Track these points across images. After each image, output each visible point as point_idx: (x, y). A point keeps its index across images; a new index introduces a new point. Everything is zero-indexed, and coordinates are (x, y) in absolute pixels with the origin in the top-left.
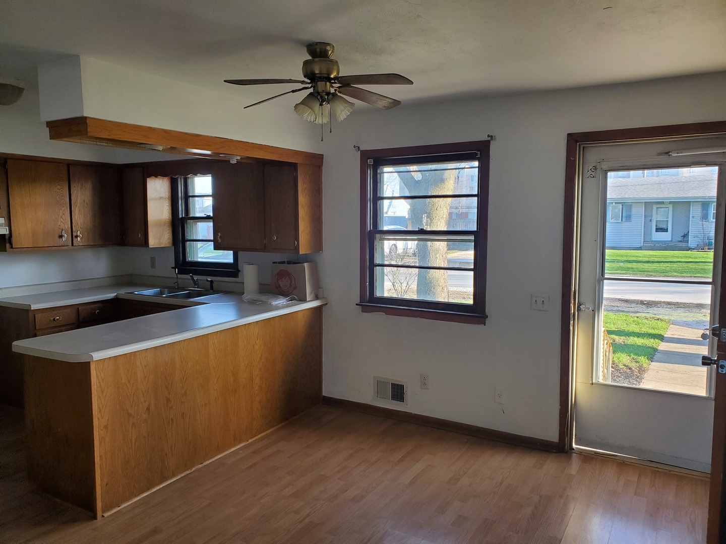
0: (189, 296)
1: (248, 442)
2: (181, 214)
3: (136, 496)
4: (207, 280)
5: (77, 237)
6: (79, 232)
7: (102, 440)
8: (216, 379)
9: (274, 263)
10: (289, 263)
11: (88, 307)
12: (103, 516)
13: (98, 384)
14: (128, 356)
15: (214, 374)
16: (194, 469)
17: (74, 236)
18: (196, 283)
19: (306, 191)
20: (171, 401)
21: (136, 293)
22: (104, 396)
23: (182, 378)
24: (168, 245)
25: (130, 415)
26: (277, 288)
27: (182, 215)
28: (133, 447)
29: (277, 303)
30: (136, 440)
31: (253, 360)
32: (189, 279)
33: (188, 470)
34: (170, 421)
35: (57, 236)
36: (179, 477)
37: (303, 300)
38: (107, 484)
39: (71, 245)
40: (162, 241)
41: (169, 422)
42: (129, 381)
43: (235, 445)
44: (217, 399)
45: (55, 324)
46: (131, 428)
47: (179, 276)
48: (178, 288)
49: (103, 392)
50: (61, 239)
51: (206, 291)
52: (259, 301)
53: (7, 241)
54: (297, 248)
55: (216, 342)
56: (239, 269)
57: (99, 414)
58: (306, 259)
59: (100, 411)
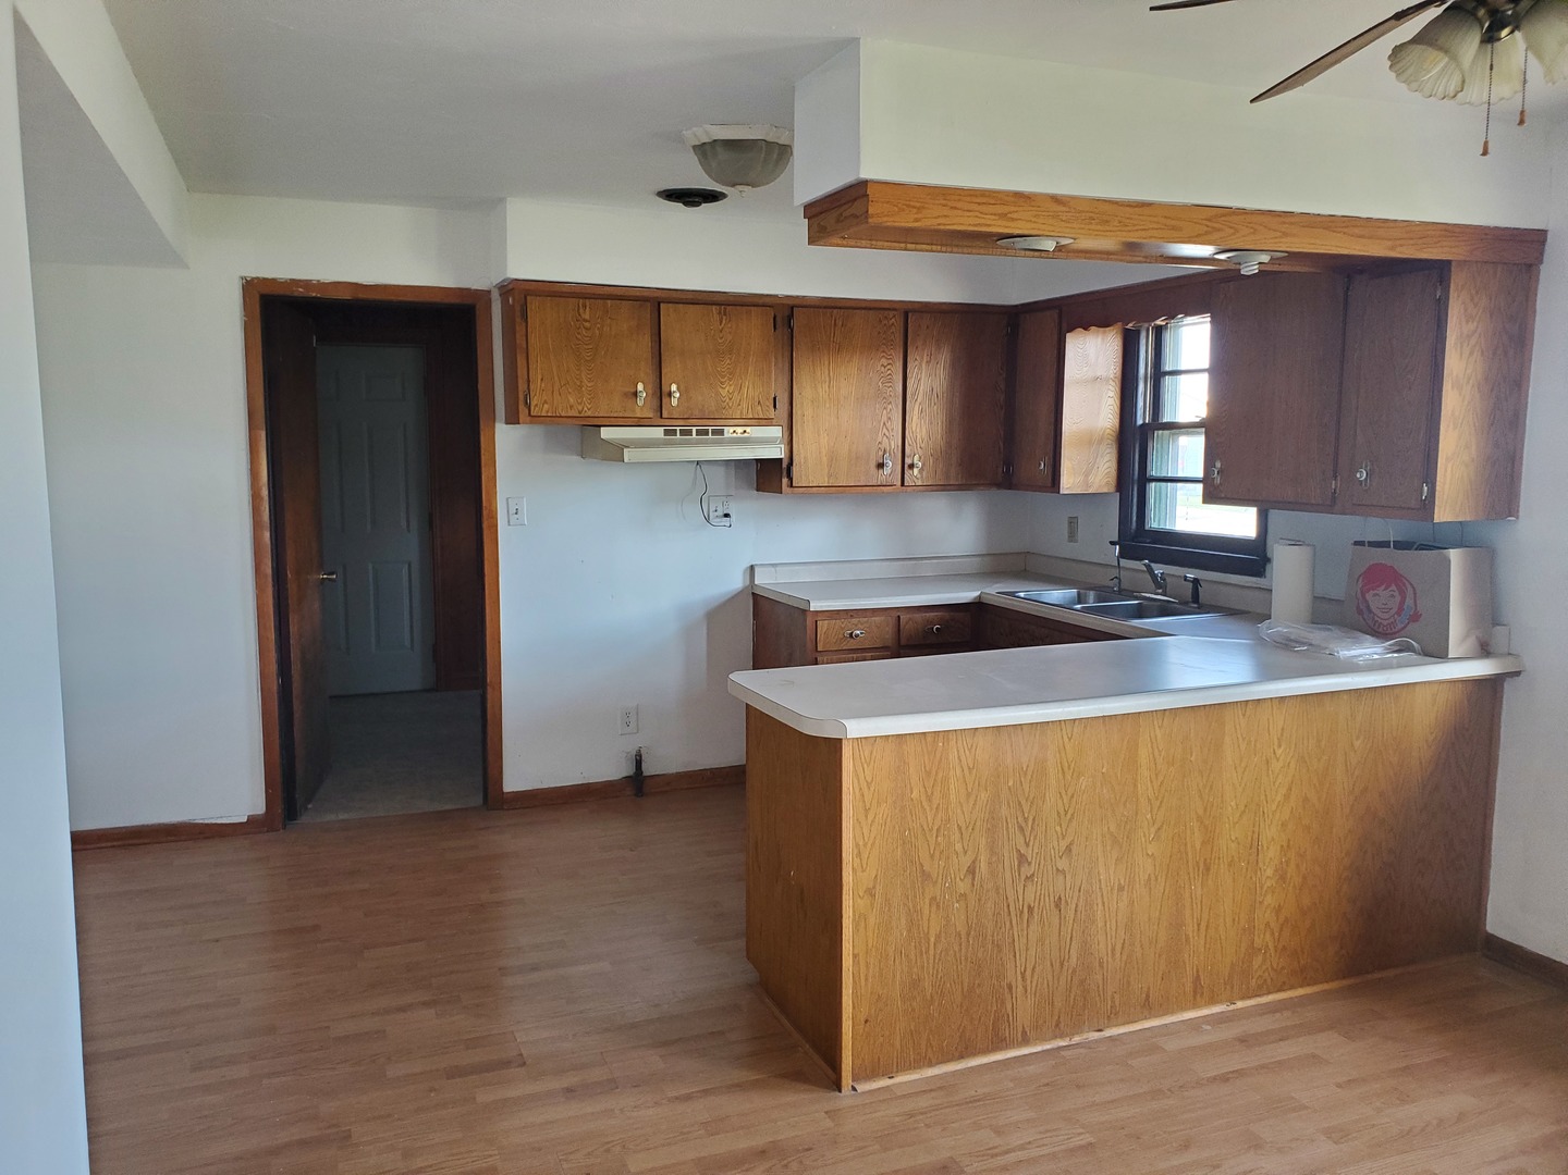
0: (1140, 613)
1: (1232, 1007)
2: (1142, 416)
3: (931, 1065)
4: (1185, 578)
5: (912, 466)
6: (916, 457)
7: (860, 919)
8: (1153, 830)
9: (1357, 543)
10: (1399, 545)
11: (918, 616)
12: (854, 1089)
13: (857, 791)
14: (929, 739)
15: (1149, 816)
16: (1077, 1039)
17: (906, 466)
18: (1160, 584)
19: (1473, 341)
20: (1030, 864)
21: (1022, 595)
22: (870, 822)
23: (1062, 813)
24: (1105, 490)
25: (926, 876)
26: (1360, 612)
27: (1144, 418)
28: (932, 952)
29: (1353, 653)
30: (938, 937)
31: (1263, 797)
32: (1143, 571)
33: (1062, 1036)
34: (1026, 910)
35: (873, 464)
36: (1038, 1049)
37: (1438, 653)
38: (866, 1021)
39: (900, 483)
40: (1091, 478)
41: (1022, 912)
42: (929, 799)
43: (1195, 1006)
44: (1153, 878)
45: (852, 644)
46: (927, 906)
47: (1124, 562)
48: (1120, 591)
49: (867, 811)
50: (881, 471)
51: (1180, 603)
52: (1303, 644)
53: (785, 473)
54: (1428, 506)
55: (1159, 736)
56: (1269, 555)
57: (857, 861)
58: (1459, 536)
59: (859, 854)
